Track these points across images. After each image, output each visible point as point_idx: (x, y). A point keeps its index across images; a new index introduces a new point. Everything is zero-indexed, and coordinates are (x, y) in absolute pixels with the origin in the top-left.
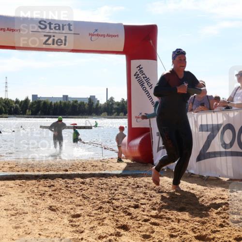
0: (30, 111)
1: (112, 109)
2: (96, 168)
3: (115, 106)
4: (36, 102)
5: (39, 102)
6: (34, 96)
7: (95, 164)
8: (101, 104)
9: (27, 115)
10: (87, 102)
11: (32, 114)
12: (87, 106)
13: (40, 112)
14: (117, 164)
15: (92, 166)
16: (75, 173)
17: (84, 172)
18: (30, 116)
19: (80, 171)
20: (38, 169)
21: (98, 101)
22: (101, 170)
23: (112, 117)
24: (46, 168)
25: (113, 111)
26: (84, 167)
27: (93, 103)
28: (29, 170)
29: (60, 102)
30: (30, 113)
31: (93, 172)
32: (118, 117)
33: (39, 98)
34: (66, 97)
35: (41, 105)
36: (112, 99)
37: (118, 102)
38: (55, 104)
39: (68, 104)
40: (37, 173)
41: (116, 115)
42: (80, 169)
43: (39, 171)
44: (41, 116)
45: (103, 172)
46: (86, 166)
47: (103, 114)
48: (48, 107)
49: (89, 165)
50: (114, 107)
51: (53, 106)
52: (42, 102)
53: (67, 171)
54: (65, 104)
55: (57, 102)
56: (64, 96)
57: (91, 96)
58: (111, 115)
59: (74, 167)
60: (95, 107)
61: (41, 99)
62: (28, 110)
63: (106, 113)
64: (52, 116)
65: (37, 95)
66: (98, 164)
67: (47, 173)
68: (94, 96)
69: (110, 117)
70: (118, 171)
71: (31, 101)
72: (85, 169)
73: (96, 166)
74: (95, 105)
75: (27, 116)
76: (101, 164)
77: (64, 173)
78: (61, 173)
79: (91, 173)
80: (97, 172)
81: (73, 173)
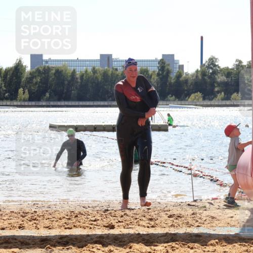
0: (27, 91)
1: (213, 86)
2: (179, 221)
3: (220, 78)
4: (38, 71)
5: (47, 70)
6: (36, 58)
7: (176, 212)
8: (187, 74)
9: (20, 100)
10: (154, 69)
11: (30, 99)
12: (154, 79)
13: (48, 95)
14: (228, 211)
15: (170, 216)
16: (131, 231)
17: (151, 231)
18: (26, 103)
19: (142, 228)
20: (47, 223)
21: (182, 67)
22: (190, 226)
23: (212, 102)
24: (64, 221)
25: (216, 89)
26: (151, 220)
27: (169, 72)
28: (26, 225)
29: (94, 71)
30: (27, 96)
31: (173, 231)
32: (228, 103)
33: (47, 62)
34: (107, 59)
35: (52, 78)
36: (212, 61)
37: (227, 68)
38: (82, 76)
39: (112, 74)
40: (44, 233)
41: (223, 99)
42: (141, 223)
43: (48, 228)
44: (52, 103)
45: (195, 231)
46: (154, 216)
47: (193, 96)
48: (66, 82)
49: (163, 214)
50: (219, 80)
51: (79, 80)
52: (53, 71)
53: (112, 227)
54: (105, 74)
55: (86, 71)
56: (102, 56)
57: (163, 55)
58: (211, 99)
59: (128, 218)
60: (173, 81)
61: (50, 65)
62: (21, 90)
63: (199, 94)
64: (77, 103)
65: (41, 56)
66: (183, 213)
67: (67, 233)
68: (173, 56)
69: (209, 103)
70: (229, 228)
71: (28, 69)
72: (152, 223)
73: (179, 217)
74: (173, 76)
75: (19, 103)
76: (190, 211)
77: (106, 231)
78: (99, 232)
79: (167, 234)
80: (181, 231)
81: (126, 231)
